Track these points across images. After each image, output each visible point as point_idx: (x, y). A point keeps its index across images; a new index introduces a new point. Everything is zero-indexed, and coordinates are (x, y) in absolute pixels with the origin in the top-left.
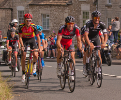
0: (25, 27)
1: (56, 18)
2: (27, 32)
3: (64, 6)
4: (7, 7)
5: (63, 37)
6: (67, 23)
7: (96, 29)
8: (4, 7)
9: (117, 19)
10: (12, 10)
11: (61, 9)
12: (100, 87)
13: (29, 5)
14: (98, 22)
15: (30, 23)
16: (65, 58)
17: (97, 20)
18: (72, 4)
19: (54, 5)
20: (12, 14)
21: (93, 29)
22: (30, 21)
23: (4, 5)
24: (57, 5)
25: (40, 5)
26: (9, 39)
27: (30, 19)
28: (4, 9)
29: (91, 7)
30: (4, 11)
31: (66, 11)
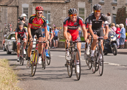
0: (36, 19)
1: (56, 14)
2: (37, 23)
3: (63, 3)
4: (14, 5)
5: (68, 28)
6: (70, 15)
7: (98, 21)
8: (11, 5)
9: (109, 15)
10: (18, 7)
11: (61, 6)
12: (101, 75)
13: (33, 3)
14: (99, 15)
15: (41, 15)
16: (71, 48)
17: (97, 13)
18: (70, 2)
19: (54, 3)
20: (18, 10)
21: (95, 21)
22: (41, 13)
23: (11, 3)
24: (57, 3)
25: (42, 3)
26: (17, 31)
27: (41, 12)
28: (11, 6)
29: (86, 4)
30: (11, 8)
31: (65, 8)
